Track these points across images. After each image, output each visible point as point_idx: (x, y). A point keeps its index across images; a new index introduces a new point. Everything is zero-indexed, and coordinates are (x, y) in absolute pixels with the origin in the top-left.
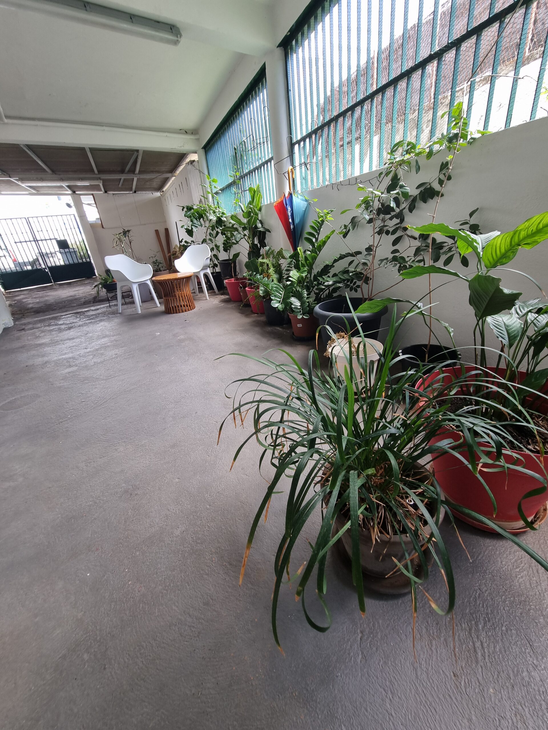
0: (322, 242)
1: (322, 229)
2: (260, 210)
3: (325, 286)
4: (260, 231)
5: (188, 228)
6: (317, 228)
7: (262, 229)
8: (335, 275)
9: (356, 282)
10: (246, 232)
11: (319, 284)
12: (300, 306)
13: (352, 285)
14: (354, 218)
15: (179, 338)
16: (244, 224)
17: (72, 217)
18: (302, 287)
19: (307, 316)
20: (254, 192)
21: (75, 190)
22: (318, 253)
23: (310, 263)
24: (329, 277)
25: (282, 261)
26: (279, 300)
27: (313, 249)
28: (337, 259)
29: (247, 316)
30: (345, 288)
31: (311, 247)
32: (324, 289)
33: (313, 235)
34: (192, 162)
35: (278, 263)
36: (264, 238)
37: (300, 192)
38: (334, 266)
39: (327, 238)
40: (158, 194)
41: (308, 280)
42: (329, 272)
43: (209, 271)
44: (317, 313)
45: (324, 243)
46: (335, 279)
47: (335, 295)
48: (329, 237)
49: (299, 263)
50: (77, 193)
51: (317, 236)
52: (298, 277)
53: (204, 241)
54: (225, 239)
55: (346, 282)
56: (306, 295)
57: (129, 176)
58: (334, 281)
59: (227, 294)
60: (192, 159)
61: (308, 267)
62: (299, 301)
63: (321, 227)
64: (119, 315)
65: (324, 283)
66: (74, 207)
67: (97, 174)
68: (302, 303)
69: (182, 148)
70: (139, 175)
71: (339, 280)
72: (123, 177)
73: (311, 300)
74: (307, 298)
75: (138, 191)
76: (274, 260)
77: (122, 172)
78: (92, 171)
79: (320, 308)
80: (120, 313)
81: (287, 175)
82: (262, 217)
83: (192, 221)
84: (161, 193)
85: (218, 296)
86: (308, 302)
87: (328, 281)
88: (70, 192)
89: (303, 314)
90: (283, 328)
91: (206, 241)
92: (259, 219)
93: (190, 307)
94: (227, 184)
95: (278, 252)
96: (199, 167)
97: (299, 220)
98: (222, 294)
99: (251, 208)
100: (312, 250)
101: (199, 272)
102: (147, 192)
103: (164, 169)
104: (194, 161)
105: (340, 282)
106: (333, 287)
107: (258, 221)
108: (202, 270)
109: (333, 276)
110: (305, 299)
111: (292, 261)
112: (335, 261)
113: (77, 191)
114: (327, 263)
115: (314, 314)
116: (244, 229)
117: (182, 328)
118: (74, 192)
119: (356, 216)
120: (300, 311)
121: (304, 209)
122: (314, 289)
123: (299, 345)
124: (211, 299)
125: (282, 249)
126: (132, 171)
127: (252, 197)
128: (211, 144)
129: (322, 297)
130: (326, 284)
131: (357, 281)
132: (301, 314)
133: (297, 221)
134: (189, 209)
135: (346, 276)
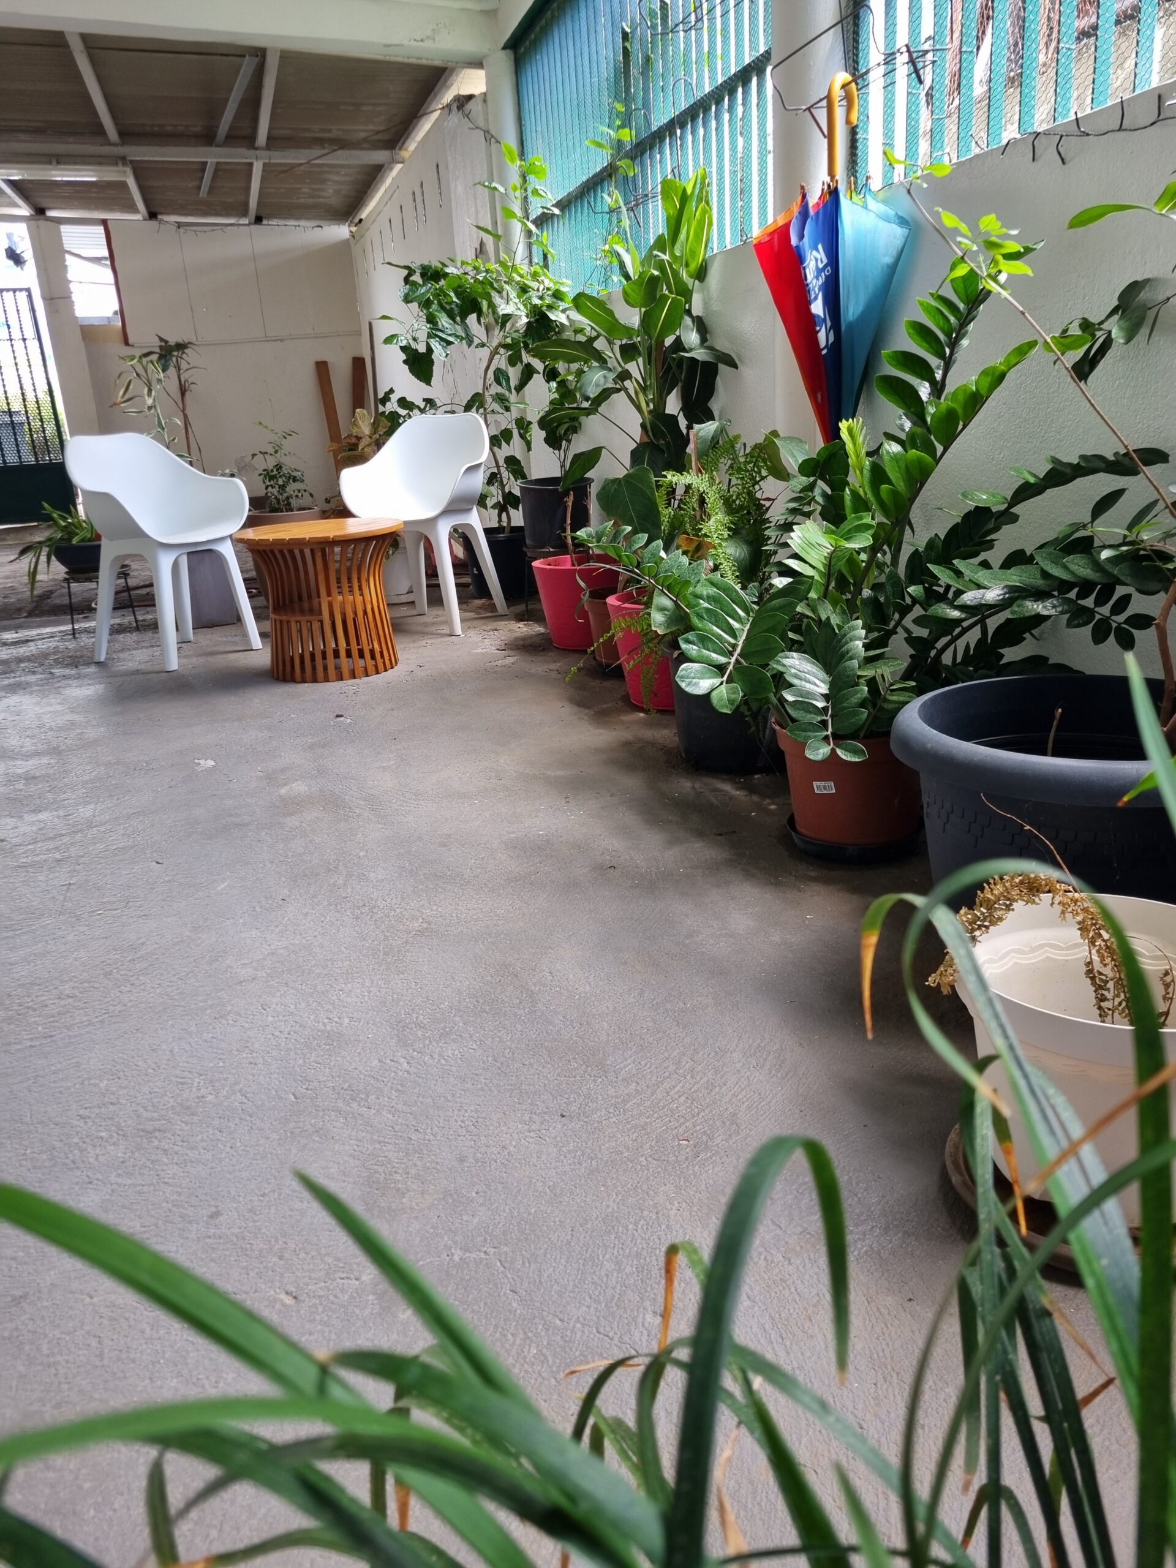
0: (961, 397)
1: (965, 342)
2: (701, 274)
3: (963, 608)
4: (693, 359)
5: (414, 345)
6: (942, 337)
7: (700, 354)
8: (1016, 559)
9: (1126, 600)
10: (636, 368)
11: (933, 597)
12: (826, 697)
13: (1105, 610)
14: (1134, 288)
15: (283, 791)
16: (628, 331)
17: (22, 297)
18: (850, 610)
19: (855, 752)
20: (684, 199)
21: (43, 203)
22: (940, 448)
23: (895, 493)
24: (985, 565)
25: (770, 487)
26: (722, 660)
27: (919, 430)
28: (1032, 480)
29: (602, 716)
30: (1070, 624)
31: (908, 425)
32: (957, 622)
33: (923, 369)
34: (463, 101)
35: (750, 494)
36: (708, 389)
37: (876, 184)
38: (1015, 518)
39: (986, 383)
40: (341, 231)
41: (883, 579)
42: (990, 545)
43: (476, 521)
44: (906, 743)
45: (975, 402)
46: (1016, 577)
47: (1011, 654)
48: (1002, 377)
49: (842, 498)
50: (51, 213)
51: (938, 376)
52: (831, 560)
53: (475, 402)
54: (556, 396)
55: (1073, 594)
56: (859, 644)
57: (236, 156)
58: (1011, 589)
59: (538, 618)
60: (465, 91)
61: (887, 516)
62: (822, 674)
63: (960, 331)
64: (92, 669)
65: (959, 593)
66: (30, 266)
67: (115, 145)
68: (839, 685)
69: (429, 44)
70: (267, 153)
71: (1040, 582)
72: (212, 156)
73: (888, 671)
74: (869, 661)
75: (270, 217)
76: (734, 481)
77: (208, 138)
78: (98, 130)
79: (930, 717)
80: (98, 663)
81: (822, 115)
82: (706, 304)
83: (431, 320)
84: (354, 229)
85: (501, 624)
86: (872, 683)
87: (979, 587)
88: (25, 211)
89: (838, 738)
90: (751, 789)
91: (482, 405)
92: (695, 313)
93: (373, 657)
94: (585, 178)
95: (756, 446)
96: (487, 120)
97: (861, 308)
98: (520, 618)
99: (661, 266)
100: (912, 436)
101: (432, 522)
102: (303, 223)
103: (362, 130)
104: (470, 97)
105: (1040, 595)
106: (1007, 614)
107: (688, 320)
108: (447, 512)
109: (1008, 564)
110: (855, 663)
111: (811, 487)
112: (1026, 492)
113: (50, 209)
114: (983, 498)
115: (893, 747)
116: (629, 352)
117: (311, 747)
118: (40, 211)
119: (1147, 281)
120: (824, 723)
121: (888, 260)
122: (908, 621)
123: (814, 880)
124: (471, 633)
125: (775, 433)
126: (244, 137)
127: (673, 222)
128: (538, 29)
129: (947, 659)
130: (969, 597)
131: (1136, 596)
132: (826, 738)
133: (852, 308)
134: (432, 275)
135: (1078, 567)
